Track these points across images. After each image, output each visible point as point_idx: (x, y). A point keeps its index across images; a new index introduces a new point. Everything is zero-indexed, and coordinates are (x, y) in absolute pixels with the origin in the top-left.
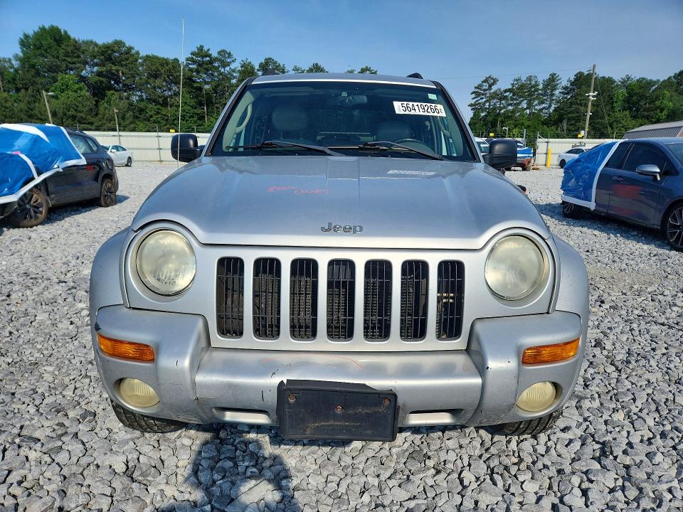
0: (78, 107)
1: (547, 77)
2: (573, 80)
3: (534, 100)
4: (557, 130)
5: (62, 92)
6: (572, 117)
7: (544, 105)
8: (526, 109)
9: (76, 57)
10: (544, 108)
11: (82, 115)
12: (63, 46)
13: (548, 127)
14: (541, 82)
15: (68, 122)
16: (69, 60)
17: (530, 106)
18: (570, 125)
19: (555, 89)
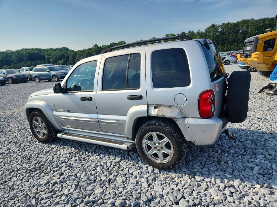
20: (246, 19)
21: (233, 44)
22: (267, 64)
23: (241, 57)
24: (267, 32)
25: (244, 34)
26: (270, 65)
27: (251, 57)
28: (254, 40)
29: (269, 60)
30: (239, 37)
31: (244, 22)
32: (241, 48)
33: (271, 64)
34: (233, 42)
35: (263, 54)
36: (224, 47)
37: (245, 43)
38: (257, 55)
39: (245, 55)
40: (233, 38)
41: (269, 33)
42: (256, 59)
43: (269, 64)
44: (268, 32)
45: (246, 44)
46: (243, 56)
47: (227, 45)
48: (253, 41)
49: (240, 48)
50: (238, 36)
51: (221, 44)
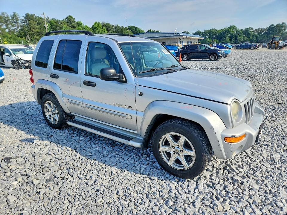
1: (12, 14)
2: (25, 16)
3: (9, 24)
4: (26, 39)
6: (31, 34)
7: (15, 27)
8: (5, 29)
10: (15, 29)
13: (21, 38)
14: (10, 16)
17: (7, 27)
18: (31, 37)
19: (18, 20)
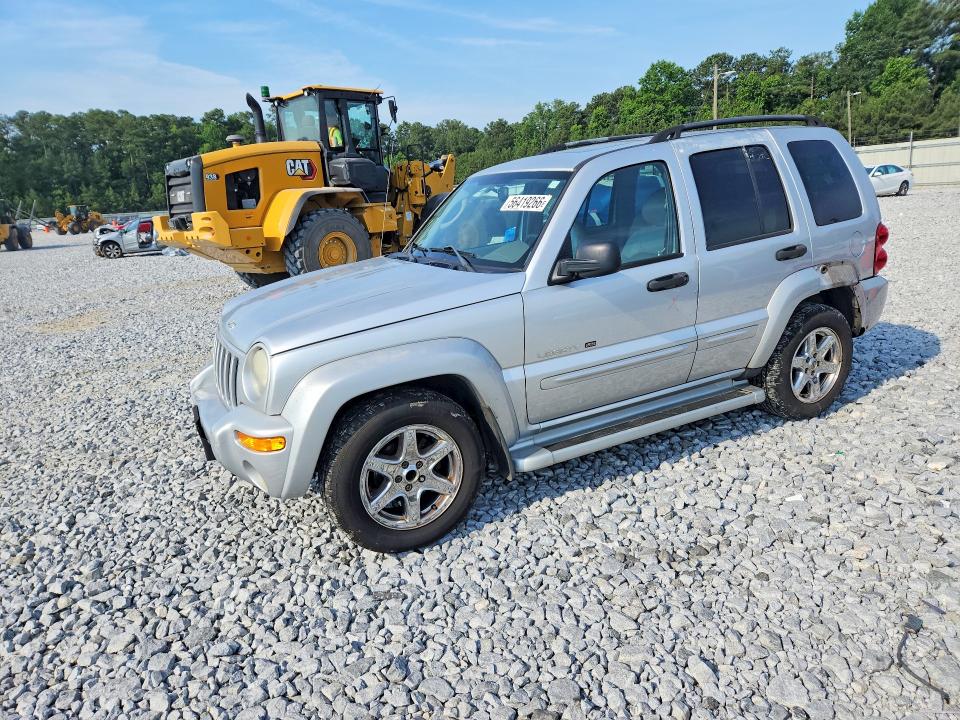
0: (903, 103)
5: (888, 85)
9: (922, 27)
11: (908, 115)
12: (905, 15)
15: (885, 128)
16: (909, 34)
20: (104, 110)
21: (81, 192)
22: (248, 252)
23: (165, 227)
24: (229, 145)
25: (112, 158)
26: (258, 254)
27: (192, 229)
28: (191, 170)
29: (249, 238)
30: (97, 168)
31: (99, 117)
32: (116, 207)
33: (260, 250)
34: (79, 184)
35: (225, 218)
36: (49, 198)
37: (169, 178)
38: (208, 222)
39: (176, 222)
40: (75, 169)
41: (237, 150)
42: (207, 236)
43: (253, 252)
44: (235, 146)
45: (172, 182)
46: (171, 225)
47: (60, 192)
48: (187, 174)
49: (110, 206)
50: (92, 163)
51: (36, 190)
